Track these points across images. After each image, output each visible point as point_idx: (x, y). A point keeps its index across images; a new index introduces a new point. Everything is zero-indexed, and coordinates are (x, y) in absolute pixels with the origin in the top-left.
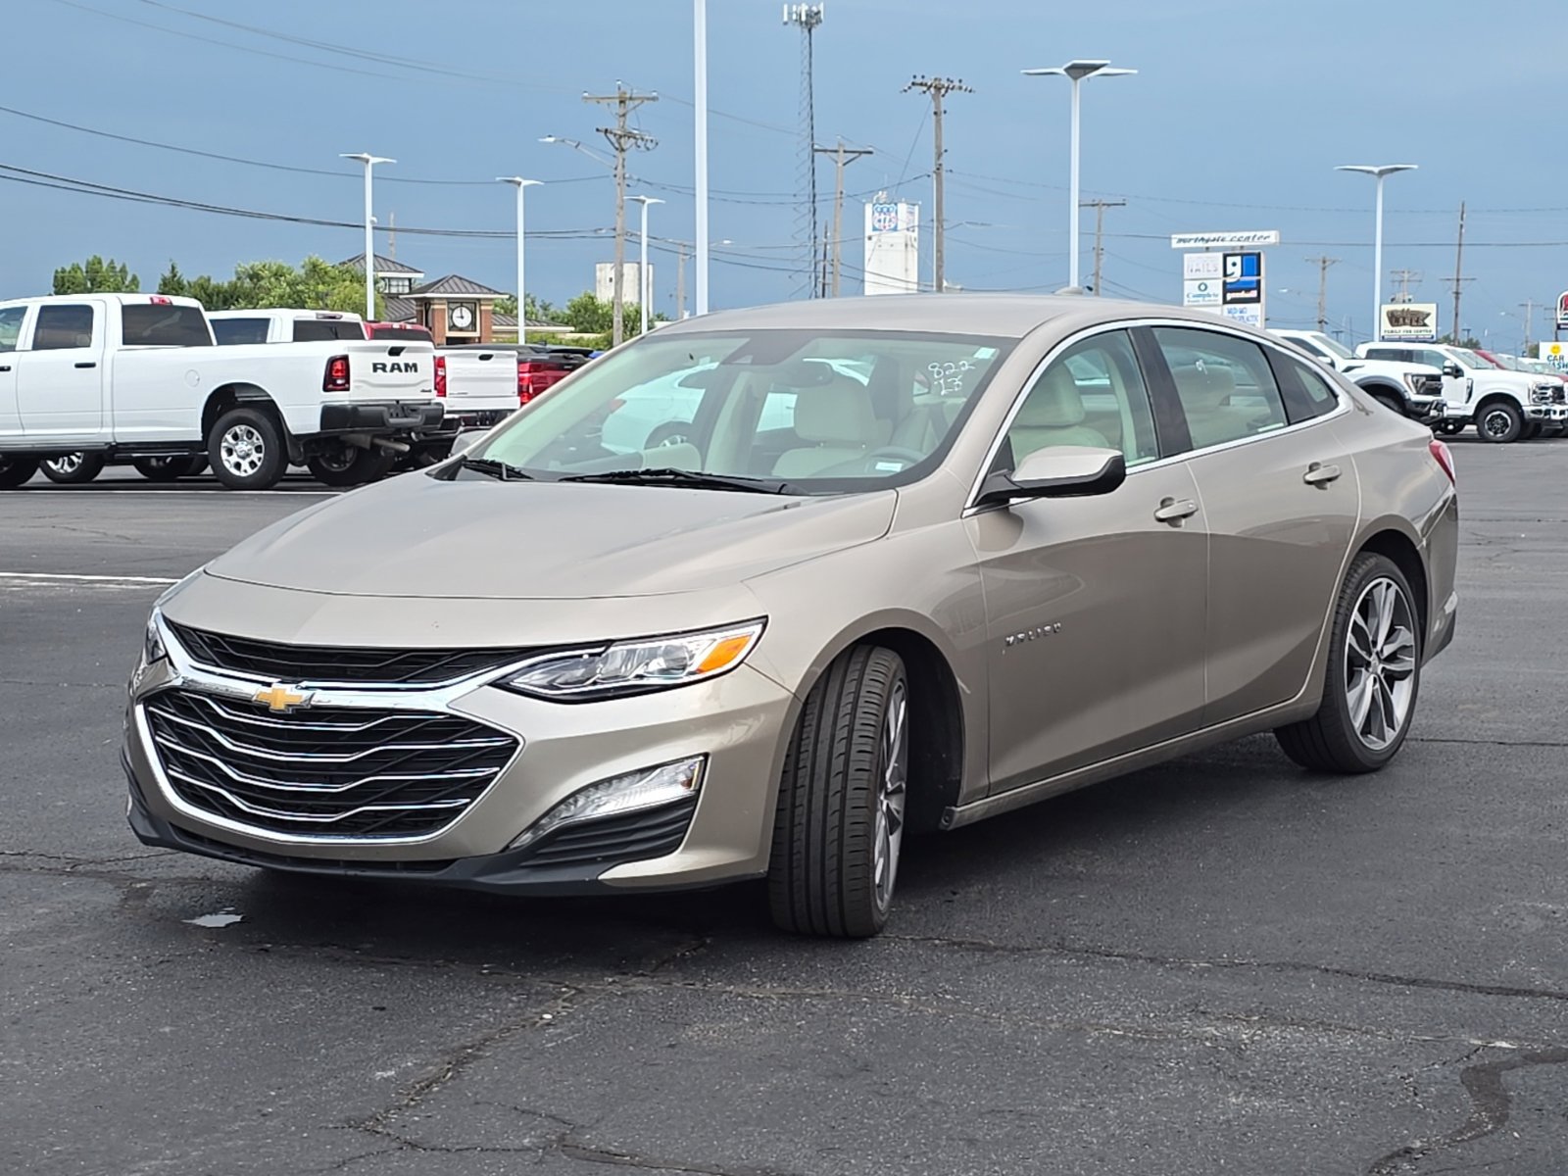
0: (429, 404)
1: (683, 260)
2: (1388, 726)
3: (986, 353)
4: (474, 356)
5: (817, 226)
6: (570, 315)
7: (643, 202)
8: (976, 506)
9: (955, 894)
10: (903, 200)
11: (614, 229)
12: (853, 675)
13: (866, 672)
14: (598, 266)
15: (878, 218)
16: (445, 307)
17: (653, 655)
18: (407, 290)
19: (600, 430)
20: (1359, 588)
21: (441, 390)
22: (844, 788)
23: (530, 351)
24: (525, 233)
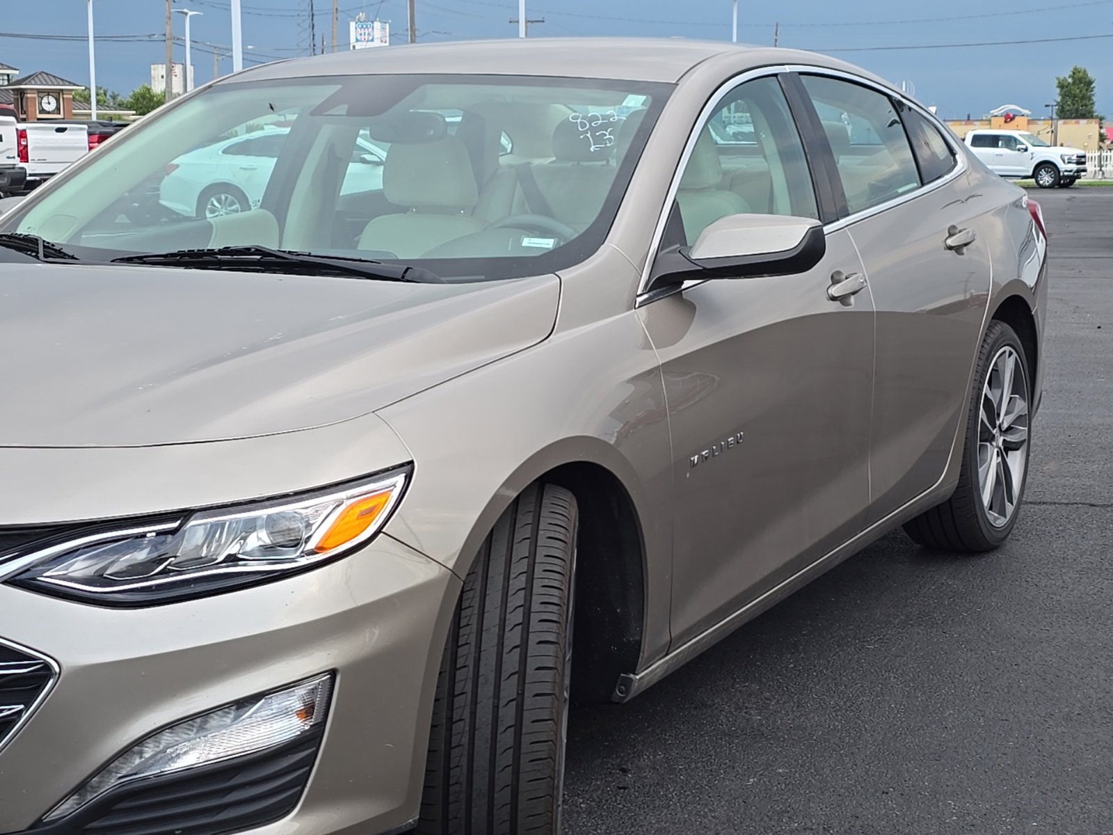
0: (14, 168)
1: (217, 60)
2: (1008, 501)
3: (635, 102)
4: (51, 129)
5: (316, 37)
6: (132, 102)
7: (186, 14)
8: (649, 292)
9: (625, 771)
10: (378, 19)
11: (165, 35)
12: (524, 532)
13: (541, 527)
14: (152, 66)
15: (360, 32)
16: (35, 95)
17: (251, 527)
18: (6, 83)
19: (158, 189)
20: (989, 360)
21: (23, 155)
22: (521, 695)
23: (98, 125)
24: (94, 37)
